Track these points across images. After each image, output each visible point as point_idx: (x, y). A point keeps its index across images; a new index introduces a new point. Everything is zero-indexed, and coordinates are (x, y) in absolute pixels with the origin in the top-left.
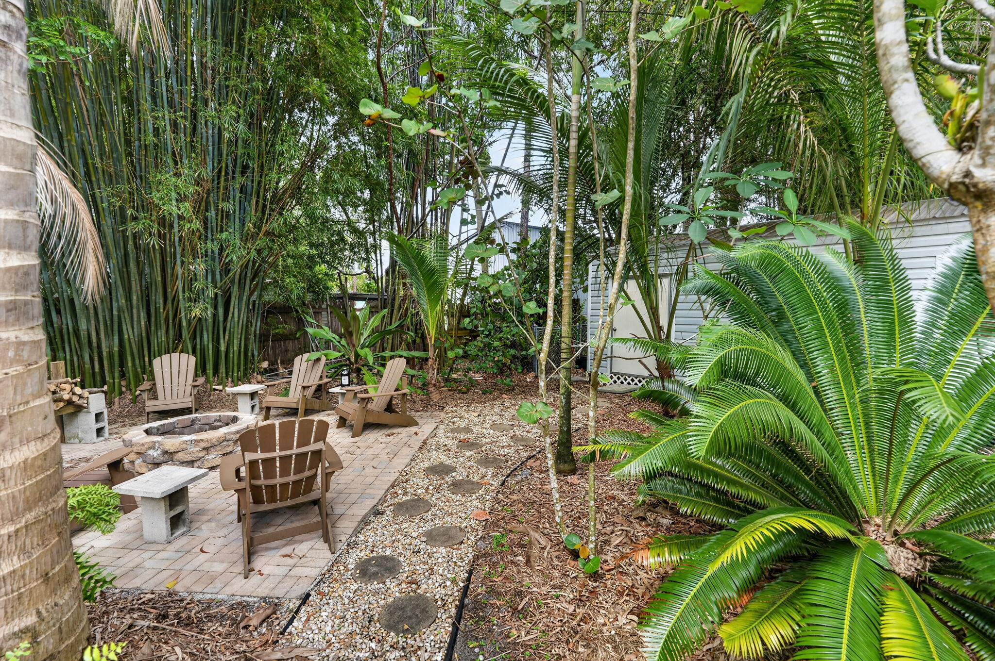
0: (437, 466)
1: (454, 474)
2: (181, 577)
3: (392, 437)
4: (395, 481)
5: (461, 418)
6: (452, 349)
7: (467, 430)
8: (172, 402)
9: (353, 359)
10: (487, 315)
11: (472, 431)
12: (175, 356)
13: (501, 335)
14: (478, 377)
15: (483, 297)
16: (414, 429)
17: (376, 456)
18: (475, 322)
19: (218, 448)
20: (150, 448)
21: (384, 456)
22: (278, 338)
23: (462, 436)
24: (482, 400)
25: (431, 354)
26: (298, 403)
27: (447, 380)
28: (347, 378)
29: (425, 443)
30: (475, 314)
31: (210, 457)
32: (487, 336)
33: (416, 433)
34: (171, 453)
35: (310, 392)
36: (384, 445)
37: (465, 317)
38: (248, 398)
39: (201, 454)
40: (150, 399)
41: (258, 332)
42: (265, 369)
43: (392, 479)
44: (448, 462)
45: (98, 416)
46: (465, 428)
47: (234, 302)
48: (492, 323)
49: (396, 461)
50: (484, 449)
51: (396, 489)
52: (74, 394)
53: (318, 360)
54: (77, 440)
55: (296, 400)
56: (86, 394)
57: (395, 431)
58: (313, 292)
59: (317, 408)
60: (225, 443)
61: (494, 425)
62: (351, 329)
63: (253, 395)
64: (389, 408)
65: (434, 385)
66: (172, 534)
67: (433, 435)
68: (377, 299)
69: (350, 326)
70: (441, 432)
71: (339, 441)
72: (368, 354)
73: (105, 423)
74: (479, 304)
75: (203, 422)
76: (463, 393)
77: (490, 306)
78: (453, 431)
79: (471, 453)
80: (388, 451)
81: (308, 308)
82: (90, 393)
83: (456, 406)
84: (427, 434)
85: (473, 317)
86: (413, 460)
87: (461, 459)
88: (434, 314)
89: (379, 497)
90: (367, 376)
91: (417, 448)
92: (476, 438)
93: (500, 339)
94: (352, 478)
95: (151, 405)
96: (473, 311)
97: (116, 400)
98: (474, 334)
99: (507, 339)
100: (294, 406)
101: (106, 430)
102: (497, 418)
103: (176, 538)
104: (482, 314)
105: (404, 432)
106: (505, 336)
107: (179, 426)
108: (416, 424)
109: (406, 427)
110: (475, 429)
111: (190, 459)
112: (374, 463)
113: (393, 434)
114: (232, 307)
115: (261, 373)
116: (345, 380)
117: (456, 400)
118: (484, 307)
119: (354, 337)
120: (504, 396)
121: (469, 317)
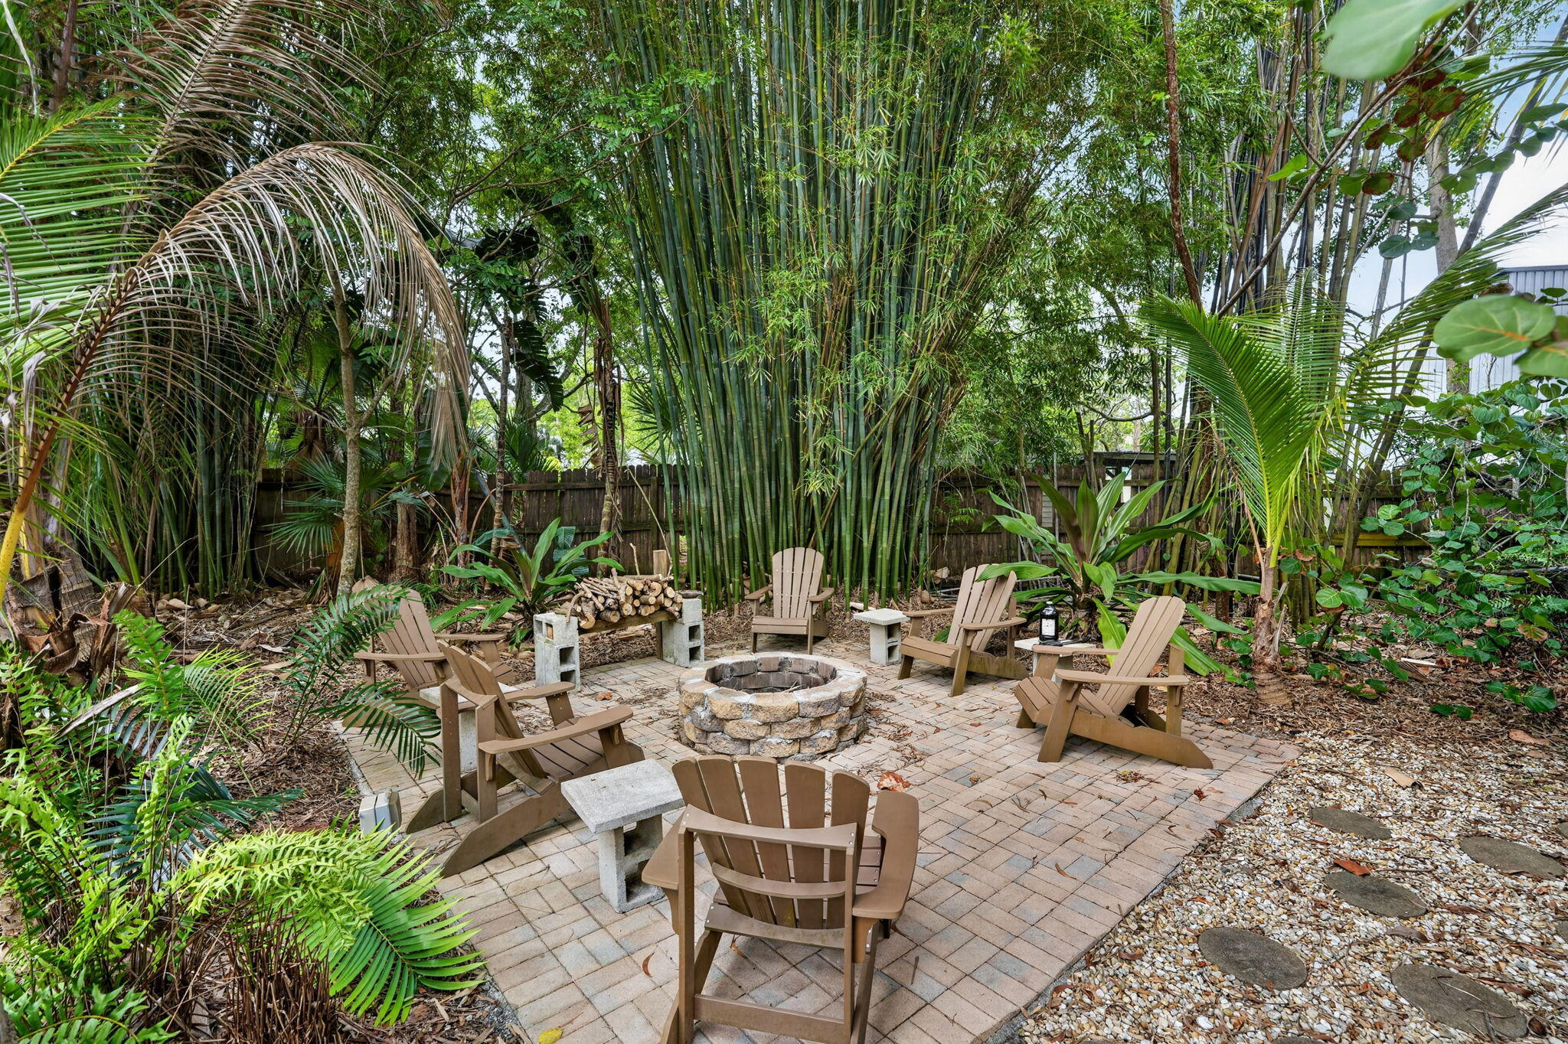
0: (1240, 934)
1: (1299, 996)
2: (578, 1022)
3: (1132, 787)
4: (1099, 943)
5: (1349, 778)
6: (1334, 584)
7: (1368, 827)
8: (780, 622)
9: (1079, 583)
10: (1459, 498)
11: (1386, 835)
12: (800, 551)
13: (1511, 552)
14: (1420, 658)
15: (1451, 451)
16: (1196, 777)
17: (1076, 834)
18: (1417, 516)
19: (786, 727)
20: (697, 703)
21: (1096, 844)
22: (957, 530)
23: (1347, 848)
24: (1431, 732)
25: (1266, 589)
26: (953, 658)
27: (1316, 656)
28: (1052, 622)
29: (1218, 833)
30: (1420, 497)
31: (774, 740)
32: (1456, 555)
33: (1199, 794)
34: (722, 720)
35: (979, 642)
36: (1104, 806)
37: (1385, 500)
38: (883, 633)
39: (761, 732)
40: (759, 613)
41: (926, 519)
42: (943, 580)
43: (1097, 931)
44: (1281, 935)
45: (693, 631)
46: (1356, 818)
47: (886, 468)
48: (1475, 518)
49: (1122, 869)
50: (1429, 925)
51: (1093, 978)
52: (666, 596)
53: (1002, 579)
54: (672, 660)
55: (950, 653)
56: (679, 599)
57: (1145, 769)
58: (1037, 450)
59: (993, 670)
60: (798, 720)
61: (1473, 837)
62: (1076, 522)
63: (891, 629)
64: (1137, 711)
65: (1272, 669)
66: (628, 899)
67: (1249, 811)
68: (1152, 462)
69: (1074, 516)
70: (1274, 811)
71: (1009, 762)
72: (1107, 578)
73: (699, 642)
74: (1434, 472)
75: (795, 667)
76: (1364, 699)
77: (1470, 474)
78: (1318, 816)
79: (1375, 926)
80: (1113, 827)
81: (1018, 480)
82: (686, 597)
83: (1338, 733)
84: (1233, 802)
85: (1408, 504)
86: (1170, 881)
87: (1335, 940)
88: (1279, 493)
89: (1039, 987)
90: (1106, 621)
91: (1191, 842)
92: (1400, 872)
93: (1505, 566)
94: (997, 880)
95: (762, 624)
96: (1409, 487)
97: (736, 606)
98: (1411, 546)
99: (1534, 565)
100: (946, 663)
101: (702, 651)
102: (1491, 812)
103: (636, 907)
104: (1441, 497)
105: (1169, 778)
106: (1527, 557)
107: (762, 668)
108: (1207, 764)
109: (1178, 765)
110: (1398, 831)
111: (743, 736)
112: (1064, 856)
113: (1136, 778)
114: (881, 478)
115: (932, 588)
116: (1048, 627)
117: (1337, 717)
118: (1452, 478)
119: (1084, 539)
120: (1518, 735)
121: (1397, 501)
